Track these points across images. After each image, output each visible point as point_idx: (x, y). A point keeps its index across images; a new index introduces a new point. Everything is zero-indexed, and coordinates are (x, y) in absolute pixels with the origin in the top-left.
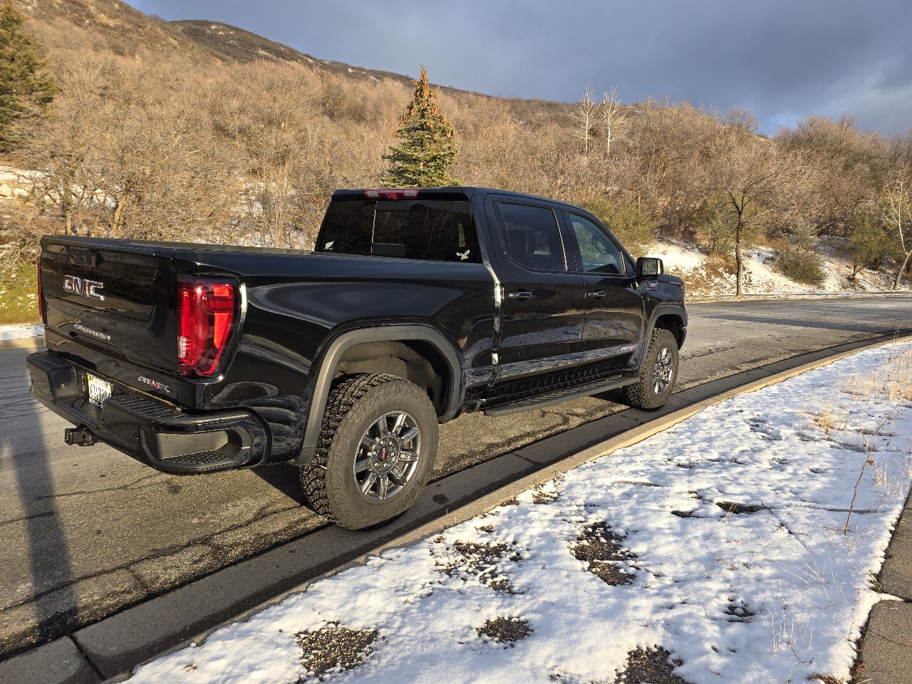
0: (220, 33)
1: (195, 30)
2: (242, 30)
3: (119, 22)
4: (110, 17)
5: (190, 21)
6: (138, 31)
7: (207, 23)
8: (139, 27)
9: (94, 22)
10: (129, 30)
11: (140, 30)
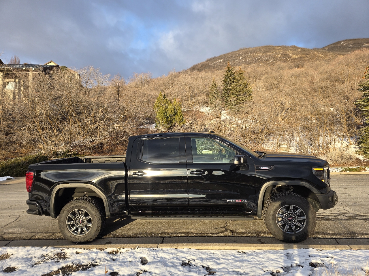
0: (345, 44)
1: (333, 47)
2: (356, 39)
3: (300, 56)
4: (297, 55)
5: (331, 44)
6: (307, 56)
7: (339, 42)
8: (307, 55)
9: (291, 59)
10: (303, 57)
11: (308, 56)
